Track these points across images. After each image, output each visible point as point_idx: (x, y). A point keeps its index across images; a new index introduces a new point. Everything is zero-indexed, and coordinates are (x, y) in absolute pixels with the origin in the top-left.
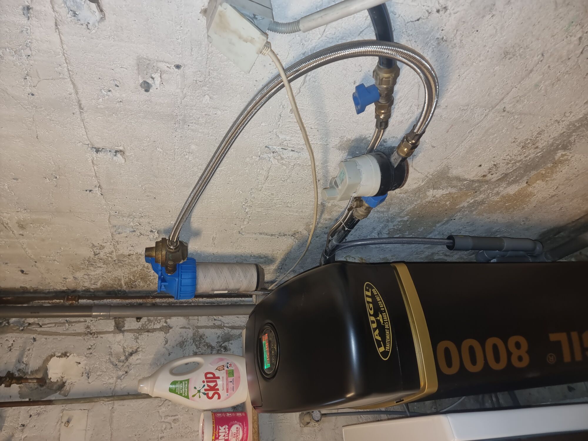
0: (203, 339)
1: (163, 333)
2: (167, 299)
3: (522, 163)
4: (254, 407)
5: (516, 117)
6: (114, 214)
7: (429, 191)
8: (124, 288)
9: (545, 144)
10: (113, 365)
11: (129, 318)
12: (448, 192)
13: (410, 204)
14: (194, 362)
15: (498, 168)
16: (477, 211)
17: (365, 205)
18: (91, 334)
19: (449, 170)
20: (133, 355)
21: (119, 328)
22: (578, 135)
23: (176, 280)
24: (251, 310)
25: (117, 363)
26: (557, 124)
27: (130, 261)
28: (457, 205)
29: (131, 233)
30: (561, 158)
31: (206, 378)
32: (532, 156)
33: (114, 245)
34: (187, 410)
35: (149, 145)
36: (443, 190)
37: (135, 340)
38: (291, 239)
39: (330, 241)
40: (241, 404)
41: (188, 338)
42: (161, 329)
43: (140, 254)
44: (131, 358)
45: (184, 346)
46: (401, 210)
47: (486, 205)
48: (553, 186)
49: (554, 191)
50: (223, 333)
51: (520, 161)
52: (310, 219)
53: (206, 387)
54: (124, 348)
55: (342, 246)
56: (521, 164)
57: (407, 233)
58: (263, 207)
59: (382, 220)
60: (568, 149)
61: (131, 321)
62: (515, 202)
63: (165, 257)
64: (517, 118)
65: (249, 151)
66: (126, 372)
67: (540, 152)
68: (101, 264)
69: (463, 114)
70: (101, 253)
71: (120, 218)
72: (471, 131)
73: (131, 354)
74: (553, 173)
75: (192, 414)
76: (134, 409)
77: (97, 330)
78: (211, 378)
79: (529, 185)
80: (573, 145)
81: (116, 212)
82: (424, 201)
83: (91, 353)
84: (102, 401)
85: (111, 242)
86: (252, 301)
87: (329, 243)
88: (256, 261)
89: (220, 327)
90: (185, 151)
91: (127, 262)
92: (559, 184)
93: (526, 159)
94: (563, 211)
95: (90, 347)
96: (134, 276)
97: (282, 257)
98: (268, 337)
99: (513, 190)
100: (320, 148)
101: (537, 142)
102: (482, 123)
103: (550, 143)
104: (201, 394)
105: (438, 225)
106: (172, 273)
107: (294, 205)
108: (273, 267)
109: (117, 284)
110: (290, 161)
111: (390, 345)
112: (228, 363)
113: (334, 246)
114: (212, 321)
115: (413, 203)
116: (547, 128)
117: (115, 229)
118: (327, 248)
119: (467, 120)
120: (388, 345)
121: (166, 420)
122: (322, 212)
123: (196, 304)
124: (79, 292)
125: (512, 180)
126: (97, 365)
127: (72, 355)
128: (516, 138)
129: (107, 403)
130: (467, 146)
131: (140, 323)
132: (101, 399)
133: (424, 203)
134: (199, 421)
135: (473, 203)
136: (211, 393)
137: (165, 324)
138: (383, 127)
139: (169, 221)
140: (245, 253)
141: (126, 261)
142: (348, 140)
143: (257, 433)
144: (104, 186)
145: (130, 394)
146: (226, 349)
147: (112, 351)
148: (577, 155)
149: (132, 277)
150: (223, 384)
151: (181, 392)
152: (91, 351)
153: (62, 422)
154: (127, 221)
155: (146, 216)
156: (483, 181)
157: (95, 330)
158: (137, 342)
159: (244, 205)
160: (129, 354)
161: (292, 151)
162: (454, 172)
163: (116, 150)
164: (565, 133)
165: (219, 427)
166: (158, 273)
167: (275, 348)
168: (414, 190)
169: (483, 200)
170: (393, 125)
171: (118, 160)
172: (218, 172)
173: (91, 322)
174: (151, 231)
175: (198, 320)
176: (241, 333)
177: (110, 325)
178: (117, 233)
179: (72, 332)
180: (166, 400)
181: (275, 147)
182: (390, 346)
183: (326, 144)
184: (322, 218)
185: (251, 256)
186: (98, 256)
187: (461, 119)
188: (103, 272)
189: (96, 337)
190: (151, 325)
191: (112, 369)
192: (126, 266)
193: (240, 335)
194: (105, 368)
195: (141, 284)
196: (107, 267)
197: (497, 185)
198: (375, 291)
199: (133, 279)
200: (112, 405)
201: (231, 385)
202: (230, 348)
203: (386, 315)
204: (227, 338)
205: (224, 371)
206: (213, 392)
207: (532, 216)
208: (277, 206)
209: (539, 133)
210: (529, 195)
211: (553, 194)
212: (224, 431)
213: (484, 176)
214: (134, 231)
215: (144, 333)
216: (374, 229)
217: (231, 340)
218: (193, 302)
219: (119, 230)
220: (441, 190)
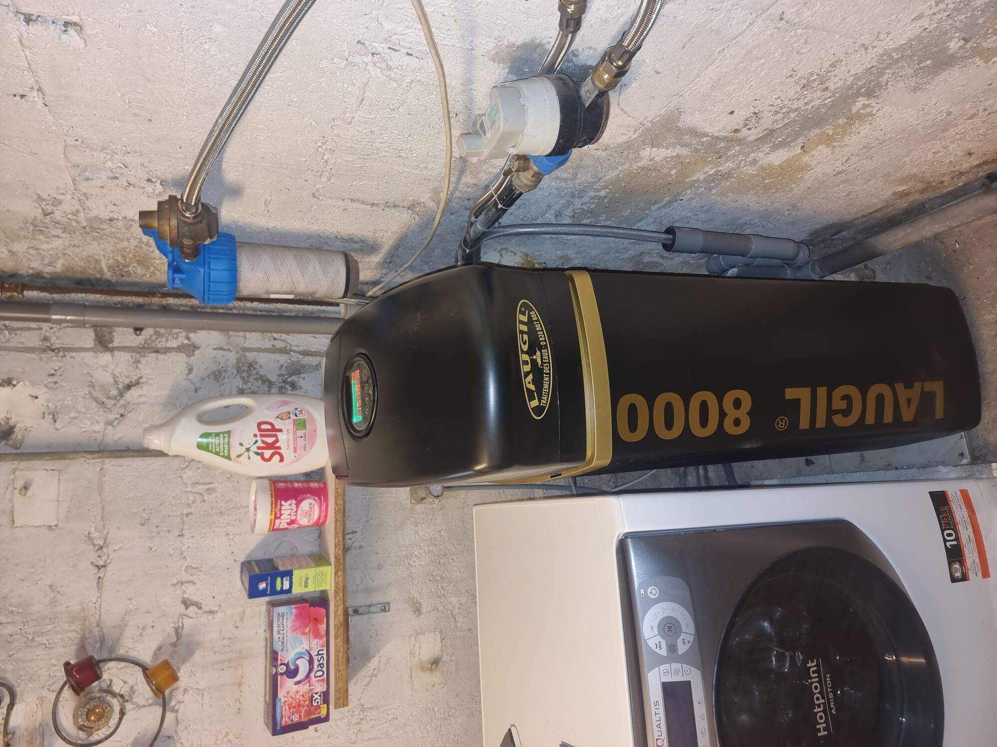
0: (255, 369)
1: (184, 355)
2: (188, 300)
3: (799, 113)
4: (336, 476)
5: (800, 31)
6: (74, 143)
7: (644, 149)
8: (108, 275)
9: (839, 85)
10: (97, 402)
11: (120, 327)
12: (675, 154)
13: (612, 170)
14: (239, 405)
15: (759, 118)
16: (718, 189)
17: (533, 169)
18: (53, 350)
19: (681, 115)
20: (132, 388)
21: (103, 343)
22: (894, 73)
23: (199, 271)
24: (336, 327)
25: (104, 400)
26: (863, 51)
27: (113, 230)
28: (688, 177)
29: (110, 181)
30: (861, 111)
31: (260, 430)
32: (817, 103)
33: (80, 200)
34: (229, 476)
35: (129, 18)
36: (667, 149)
37: (134, 365)
38: (407, 213)
39: (472, 224)
40: (318, 469)
41: (228, 366)
42: (180, 349)
43: (132, 220)
44: (129, 393)
45: (221, 378)
46: (596, 178)
47: (733, 180)
48: (842, 157)
49: (842, 164)
50: (289, 361)
51: (797, 109)
52: (440, 182)
53: (260, 444)
54: (115, 377)
55: (493, 233)
56: (797, 116)
57: (603, 217)
58: (355, 154)
59: (563, 194)
60: (875, 96)
61: (125, 333)
62: (780, 178)
63: (176, 231)
64: (801, 35)
65: (327, 47)
66: (122, 415)
67: (829, 97)
68: (59, 232)
69: (713, 18)
70: (56, 212)
71: (85, 151)
72: (724, 49)
73: (129, 387)
74: (844, 134)
75: (238, 482)
76: (140, 472)
77: (63, 344)
78: (268, 430)
79: (805, 152)
80: (884, 89)
81: (77, 140)
82: (634, 166)
83: (56, 383)
84: (82, 459)
85: (74, 194)
86: (339, 313)
87: (471, 226)
88: (345, 246)
89: (283, 351)
90: (203, 36)
91: (107, 231)
92: (852, 155)
93: (806, 108)
94: (851, 197)
95: (52, 372)
96: (123, 256)
97: (391, 242)
98: (361, 375)
99: (778, 157)
100: (459, 54)
101: (827, 79)
102: (743, 37)
103: (848, 83)
104: (252, 454)
105: (653, 208)
106: (192, 258)
107: (411, 154)
108: (376, 259)
109: (92, 267)
110: (405, 74)
111: (548, 397)
112: (296, 409)
113: (478, 233)
114: (270, 340)
115: (617, 168)
116: (848, 56)
117: (78, 171)
118: (467, 236)
119: (719, 28)
120: (545, 398)
121: (194, 490)
122: (462, 172)
123: (241, 312)
124: (22, 276)
125: (779, 142)
126: (68, 401)
127: (22, 383)
128: (795, 69)
129: (92, 461)
130: (714, 77)
131: (140, 337)
132: (81, 455)
133: (636, 170)
134: (249, 492)
135: (714, 175)
136: (268, 453)
137: (186, 342)
138: (571, 29)
139: (180, 165)
140: (325, 231)
141: (105, 229)
142: (511, 45)
143: (342, 512)
144: (47, 89)
145: (131, 448)
146: (293, 386)
147: (93, 380)
148: (887, 107)
149: (119, 258)
150: (288, 440)
151: (218, 450)
152: (55, 378)
153: (16, 489)
154: (100, 158)
155: (136, 152)
156: (734, 139)
157: (59, 344)
158: (137, 368)
159: (320, 146)
160: (125, 387)
161: (408, 54)
162: (687, 121)
163: (66, 20)
164: (873, 69)
165: (281, 502)
166: (166, 256)
167: (371, 392)
168: (620, 146)
169: (730, 171)
170: (591, 26)
171: (70, 42)
172: (270, 83)
173: (51, 331)
174: (149, 180)
175: (245, 338)
176: (320, 363)
177: (87, 338)
178: (83, 178)
179: (18, 345)
180: (193, 460)
181: (376, 45)
182: (548, 399)
183: (471, 47)
184: (462, 183)
185: (336, 237)
186: (51, 217)
187: (708, 27)
188: (65, 246)
189: (62, 357)
190: (162, 341)
191: (97, 409)
192: (106, 239)
193: (318, 366)
194: (84, 407)
195: (140, 271)
196: (72, 237)
197: (755, 148)
198: (535, 315)
199: (123, 262)
200: (100, 464)
201: (301, 442)
202: (302, 385)
203: (548, 352)
204: (297, 370)
205: (291, 421)
206: (271, 452)
207: (802, 202)
208: (380, 155)
209: (833, 65)
210: (802, 168)
211: (840, 170)
212: (290, 507)
213: (737, 131)
214: (116, 178)
215: (150, 355)
216: (549, 207)
217: (304, 373)
218: (235, 308)
219: (87, 174)
220: (664, 149)
